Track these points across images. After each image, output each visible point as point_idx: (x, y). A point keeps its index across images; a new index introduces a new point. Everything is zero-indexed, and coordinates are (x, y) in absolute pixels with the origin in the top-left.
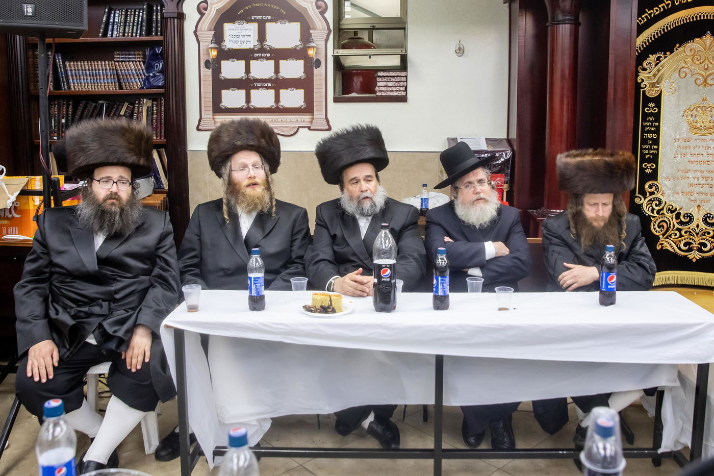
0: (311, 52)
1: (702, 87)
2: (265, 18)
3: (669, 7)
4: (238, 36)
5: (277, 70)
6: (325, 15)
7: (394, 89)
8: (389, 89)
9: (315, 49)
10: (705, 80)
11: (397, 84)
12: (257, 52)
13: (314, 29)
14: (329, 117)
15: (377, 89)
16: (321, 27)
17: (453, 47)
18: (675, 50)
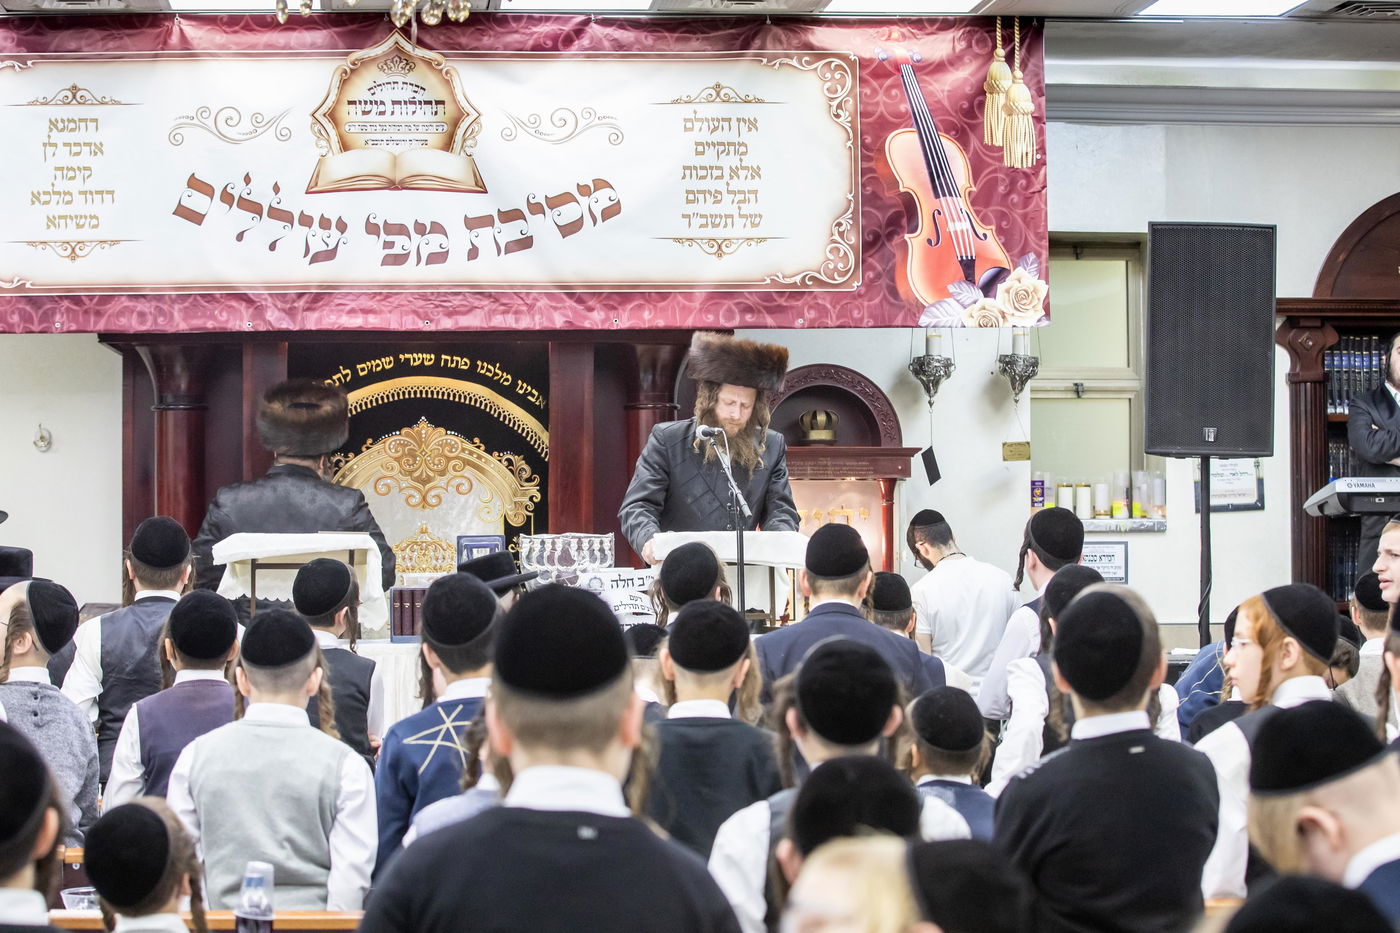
1: (419, 511)
3: (348, 379)
10: (424, 498)
17: (34, 435)
18: (364, 449)
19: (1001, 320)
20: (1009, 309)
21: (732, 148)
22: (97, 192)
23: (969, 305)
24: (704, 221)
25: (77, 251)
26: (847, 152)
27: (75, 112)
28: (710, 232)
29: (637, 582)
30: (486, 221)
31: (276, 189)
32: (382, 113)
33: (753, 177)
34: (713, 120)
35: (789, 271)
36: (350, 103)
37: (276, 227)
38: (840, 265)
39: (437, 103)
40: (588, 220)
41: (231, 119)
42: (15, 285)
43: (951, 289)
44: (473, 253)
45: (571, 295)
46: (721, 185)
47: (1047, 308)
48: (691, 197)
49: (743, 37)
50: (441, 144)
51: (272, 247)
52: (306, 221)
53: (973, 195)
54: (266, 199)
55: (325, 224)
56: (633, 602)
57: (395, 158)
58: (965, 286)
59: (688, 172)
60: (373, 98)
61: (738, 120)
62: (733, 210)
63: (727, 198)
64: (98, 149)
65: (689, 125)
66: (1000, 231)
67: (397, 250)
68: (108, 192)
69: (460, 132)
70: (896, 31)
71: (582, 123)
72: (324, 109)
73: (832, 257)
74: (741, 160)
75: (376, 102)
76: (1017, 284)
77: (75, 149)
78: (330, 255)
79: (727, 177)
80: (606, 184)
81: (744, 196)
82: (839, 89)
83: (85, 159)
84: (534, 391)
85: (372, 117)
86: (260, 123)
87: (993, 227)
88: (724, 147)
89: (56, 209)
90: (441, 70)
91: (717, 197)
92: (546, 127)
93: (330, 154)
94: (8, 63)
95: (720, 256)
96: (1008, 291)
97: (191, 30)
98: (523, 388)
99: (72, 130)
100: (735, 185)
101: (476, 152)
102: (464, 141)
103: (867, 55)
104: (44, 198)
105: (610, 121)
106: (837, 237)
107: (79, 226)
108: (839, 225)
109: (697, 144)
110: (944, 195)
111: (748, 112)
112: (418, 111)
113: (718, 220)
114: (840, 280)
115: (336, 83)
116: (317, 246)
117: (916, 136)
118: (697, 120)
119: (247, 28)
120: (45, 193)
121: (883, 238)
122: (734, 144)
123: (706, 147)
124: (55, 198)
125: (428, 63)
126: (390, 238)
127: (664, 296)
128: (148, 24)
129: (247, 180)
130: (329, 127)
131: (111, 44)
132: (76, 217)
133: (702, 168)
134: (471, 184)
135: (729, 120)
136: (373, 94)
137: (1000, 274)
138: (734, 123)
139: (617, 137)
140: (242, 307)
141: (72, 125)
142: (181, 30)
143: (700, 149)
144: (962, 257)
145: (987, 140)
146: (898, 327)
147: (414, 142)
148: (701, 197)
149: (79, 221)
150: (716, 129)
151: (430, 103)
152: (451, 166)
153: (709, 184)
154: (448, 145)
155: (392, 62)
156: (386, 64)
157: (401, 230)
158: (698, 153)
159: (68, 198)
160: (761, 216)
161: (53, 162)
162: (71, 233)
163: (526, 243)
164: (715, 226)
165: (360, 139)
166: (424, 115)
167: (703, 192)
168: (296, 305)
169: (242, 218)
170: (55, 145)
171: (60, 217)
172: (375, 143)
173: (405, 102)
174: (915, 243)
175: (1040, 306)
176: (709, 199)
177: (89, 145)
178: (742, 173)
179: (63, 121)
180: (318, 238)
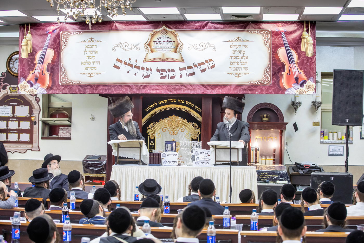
0: (33, 118)
1: (172, 136)
2: (15, 104)
3: (156, 105)
4: (4, 111)
5: (19, 126)
6: (39, 103)
7: (66, 134)
8: (64, 134)
9: (34, 117)
10: (174, 133)
11: (67, 132)
12: (11, 118)
13: (34, 109)
14: (39, 146)
15: (59, 134)
16: (37, 108)
17: (90, 117)
18: (160, 121)
19: (305, 93)
20: (306, 90)
21: (241, 52)
22: (96, 62)
23: (297, 89)
24: (234, 69)
25: (91, 75)
26: (268, 53)
27: (91, 44)
28: (236, 72)
29: (206, 153)
30: (184, 69)
31: (136, 61)
32: (161, 44)
33: (246, 59)
34: (237, 45)
35: (254, 81)
36: (153, 41)
37: (136, 70)
38: (267, 79)
39: (173, 41)
40: (207, 69)
41: (126, 45)
42: (78, 83)
43: (293, 85)
44: (181, 76)
45: (203, 86)
46: (239, 61)
47: (315, 90)
48: (232, 63)
49: (244, 26)
50: (174, 51)
51: (135, 74)
52: (143, 69)
53: (298, 63)
54: (134, 63)
55: (147, 69)
56: (205, 157)
57: (163, 54)
58: (296, 84)
59: (231, 58)
60: (159, 40)
61: (243, 45)
62: (242, 66)
63: (240, 64)
64: (96, 52)
65: (231, 46)
66: (304, 72)
67: (164, 75)
68: (98, 62)
69: (178, 48)
70: (280, 24)
71: (207, 46)
72: (147, 43)
73: (265, 78)
74: (243, 55)
75: (159, 41)
76: (308, 84)
77: (91, 52)
78: (148, 76)
79: (240, 59)
80: (212, 61)
81: (244, 63)
82: (267, 38)
83: (94, 54)
84: (199, 108)
85: (158, 45)
86: (133, 46)
87: (303, 71)
88: (239, 52)
89: (87, 66)
90: (174, 34)
91: (238, 63)
92: (198, 47)
93: (149, 53)
94: (77, 33)
95: (238, 77)
96: (306, 86)
97: (118, 25)
98: (196, 107)
99: (91, 48)
100: (242, 60)
101: (182, 53)
102: (179, 50)
103: (273, 30)
104: (84, 63)
105: (212, 46)
106: (266, 73)
107: (92, 70)
108: (266, 70)
109: (233, 51)
110: (291, 63)
111: (246, 43)
112: (169, 43)
113: (238, 69)
114: (267, 83)
115: (150, 37)
116: (145, 74)
117: (285, 49)
118: (233, 45)
119: (130, 24)
120: (84, 62)
121: (277, 73)
122: (242, 51)
123: (235, 52)
124: (87, 63)
125: (171, 32)
126: (162, 73)
127: (225, 86)
128: (108, 24)
129: (130, 59)
130: (148, 47)
131: (100, 28)
132: (91, 67)
133: (234, 57)
134: (181, 60)
135: (241, 45)
136: (159, 39)
137: (304, 82)
138: (242, 46)
139: (215, 50)
140: (128, 88)
141: (91, 47)
142: (115, 25)
143: (234, 52)
144: (295, 78)
145: (302, 50)
146: (280, 94)
147: (168, 51)
148: (234, 63)
149: (92, 68)
150: (237, 47)
151: (171, 41)
152: (176, 56)
153: (236, 60)
154: (176, 51)
155: (163, 32)
156: (162, 33)
157: (164, 71)
158: (233, 53)
159: (90, 63)
160: (248, 68)
161: (86, 55)
162: (90, 71)
163: (193, 74)
164: (237, 70)
165: (155, 50)
166: (170, 44)
167: (235, 62)
168: (140, 88)
169: (129, 68)
170: (87, 51)
171: (88, 68)
172: (159, 51)
173: (166, 41)
174: (284, 74)
175: (314, 89)
176: (236, 64)
177: (94, 51)
178: (244, 58)
179: (89, 46)
180: (146, 72)
